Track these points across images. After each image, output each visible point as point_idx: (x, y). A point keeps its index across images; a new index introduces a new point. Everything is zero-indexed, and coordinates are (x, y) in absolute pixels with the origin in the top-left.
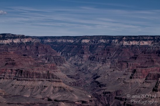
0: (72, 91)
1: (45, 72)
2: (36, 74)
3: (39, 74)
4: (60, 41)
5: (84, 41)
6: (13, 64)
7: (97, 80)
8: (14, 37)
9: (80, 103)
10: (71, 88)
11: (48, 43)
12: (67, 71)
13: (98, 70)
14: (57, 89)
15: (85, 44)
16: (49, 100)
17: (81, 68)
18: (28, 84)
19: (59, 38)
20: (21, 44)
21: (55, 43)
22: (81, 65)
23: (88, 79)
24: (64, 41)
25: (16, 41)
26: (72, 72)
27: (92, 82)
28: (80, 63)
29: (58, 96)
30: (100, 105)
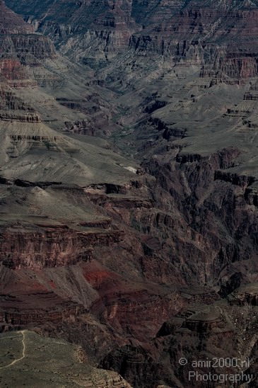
0: (72, 152)
7: (158, 114)
9: (101, 192)
10: (72, 143)
12: (57, 84)
14: (24, 144)
17: (105, 73)
22: (103, 64)
23: (125, 111)
26: (75, 90)
27: (141, 123)
28: (100, 56)
29: (26, 168)
30: (167, 199)
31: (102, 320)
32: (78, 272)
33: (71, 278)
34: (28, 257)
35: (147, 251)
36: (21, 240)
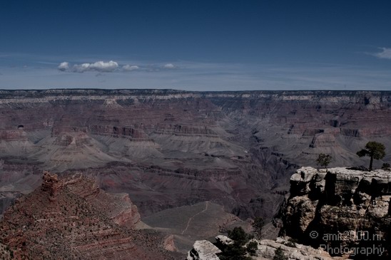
0: (228, 147)
1: (202, 127)
2: (194, 129)
3: (197, 130)
4: (221, 96)
5: (244, 96)
6: (172, 120)
7: (256, 135)
9: (237, 158)
10: (228, 144)
11: (209, 98)
12: (227, 126)
13: (257, 125)
14: (214, 144)
15: (246, 99)
16: (207, 155)
17: (241, 122)
18: (186, 139)
21: (217, 98)
22: (241, 120)
23: (247, 133)
24: (225, 96)
25: (177, 97)
26: (231, 127)
27: (251, 137)
28: (240, 117)
29: (214, 151)
30: (257, 160)
31: (234, 198)
32: (227, 183)
33: (225, 185)
34: (212, 178)
35: (249, 177)
36: (210, 173)
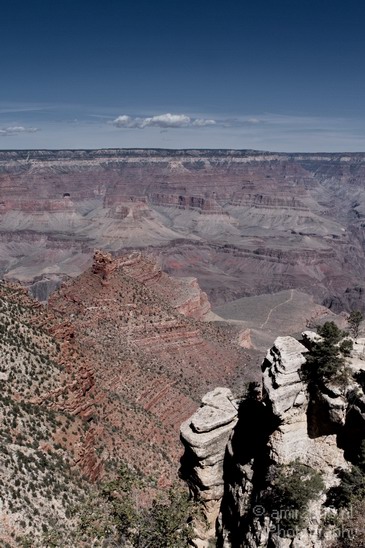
0: (321, 223)
1: (289, 198)
2: (279, 200)
3: (283, 201)
4: (313, 158)
5: (343, 159)
6: (252, 188)
7: (356, 208)
8: (256, 154)
9: (331, 238)
10: (321, 219)
11: (299, 161)
12: (320, 197)
13: (358, 196)
14: (303, 220)
15: (345, 163)
16: (293, 233)
17: (338, 193)
18: (268, 212)
19: (313, 155)
20: (264, 163)
21: (308, 161)
22: (338, 189)
23: (344, 207)
24: (319, 159)
25: (259, 159)
26: (326, 199)
27: (350, 212)
28: (337, 186)
29: (303, 228)
30: (356, 241)
31: (326, 286)
32: (318, 268)
33: (315, 270)
34: (299, 262)
35: (346, 261)
36: (297, 256)
